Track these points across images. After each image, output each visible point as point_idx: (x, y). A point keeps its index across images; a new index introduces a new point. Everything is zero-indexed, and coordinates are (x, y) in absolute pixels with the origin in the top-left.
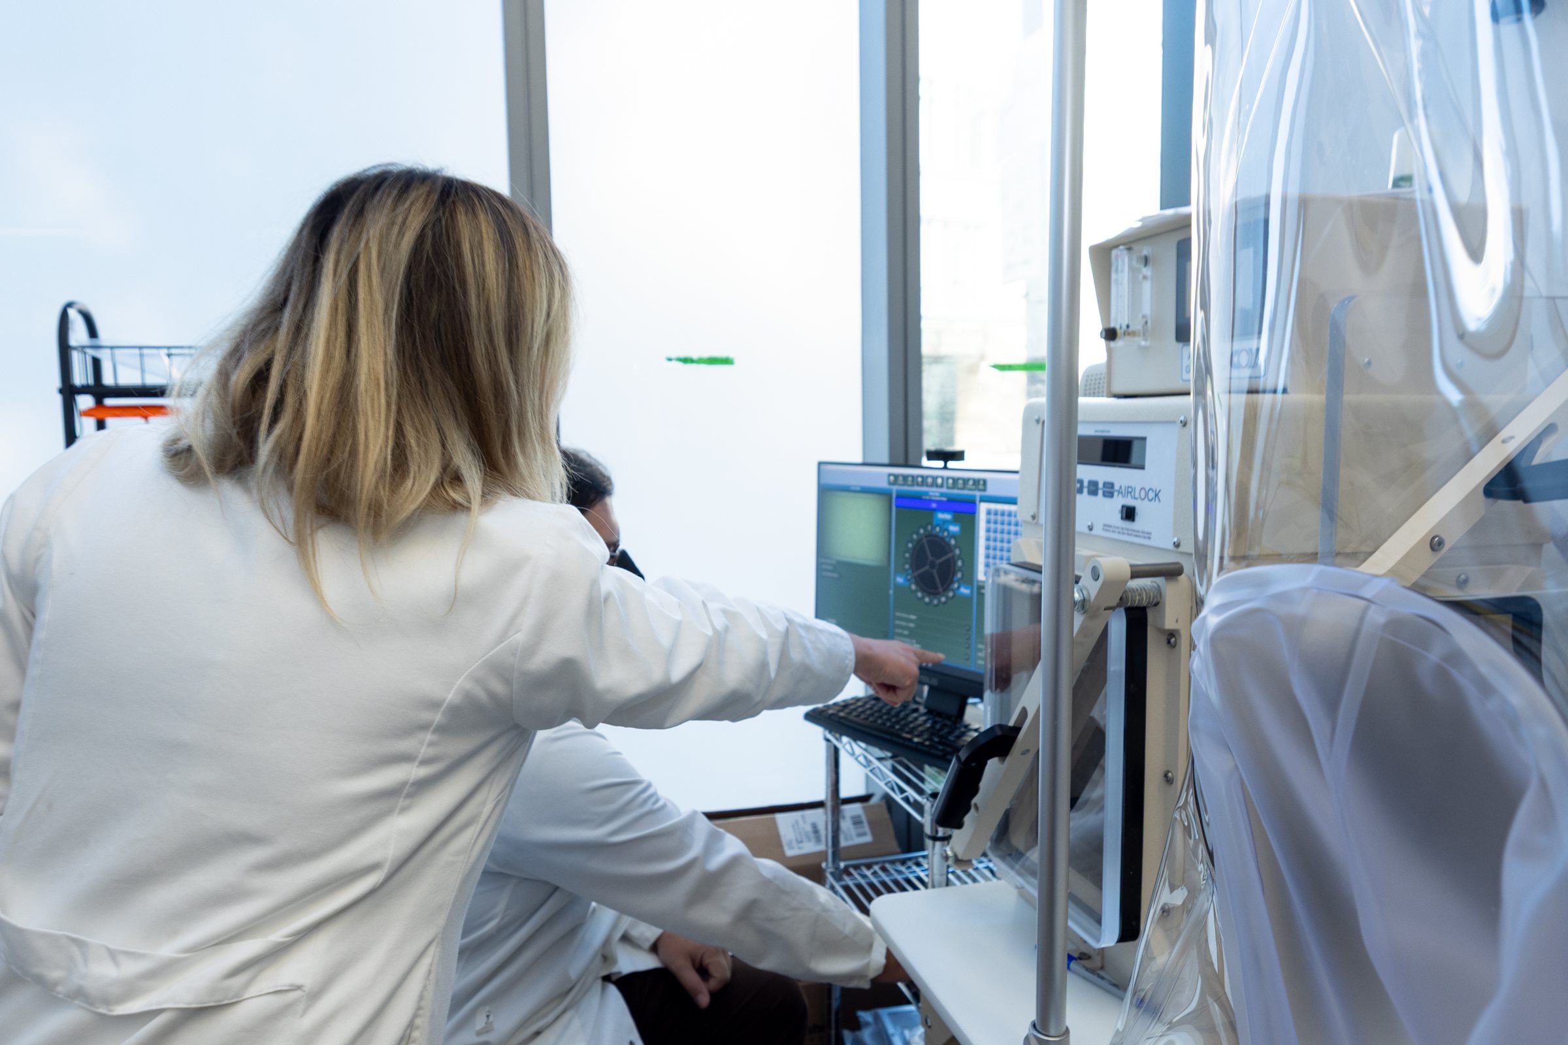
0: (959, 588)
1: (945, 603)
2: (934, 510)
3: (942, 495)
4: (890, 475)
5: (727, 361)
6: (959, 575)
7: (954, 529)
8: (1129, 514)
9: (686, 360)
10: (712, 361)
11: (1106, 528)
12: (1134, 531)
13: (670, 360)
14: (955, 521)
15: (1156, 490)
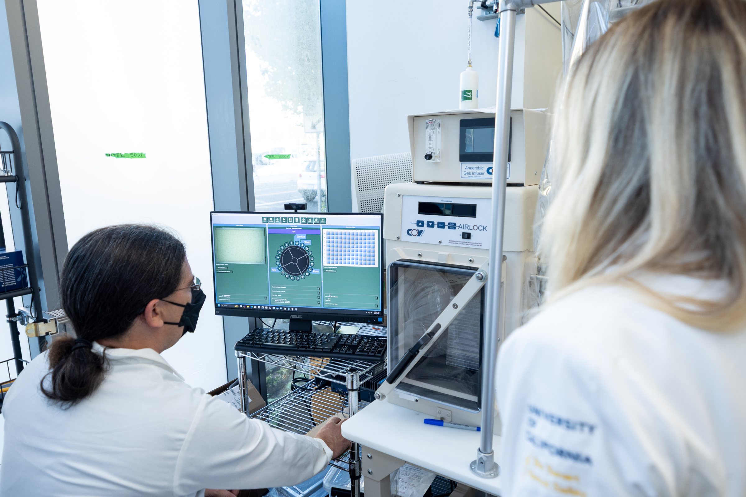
0: (312, 270)
1: (303, 279)
2: (295, 234)
3: (298, 226)
4: (263, 218)
5: (141, 156)
6: (312, 264)
7: (308, 242)
8: (467, 236)
9: (117, 155)
10: (133, 155)
11: (450, 242)
12: (471, 243)
13: (108, 155)
14: (307, 239)
15: (484, 226)
